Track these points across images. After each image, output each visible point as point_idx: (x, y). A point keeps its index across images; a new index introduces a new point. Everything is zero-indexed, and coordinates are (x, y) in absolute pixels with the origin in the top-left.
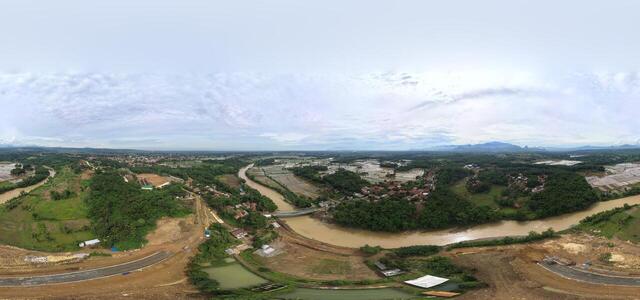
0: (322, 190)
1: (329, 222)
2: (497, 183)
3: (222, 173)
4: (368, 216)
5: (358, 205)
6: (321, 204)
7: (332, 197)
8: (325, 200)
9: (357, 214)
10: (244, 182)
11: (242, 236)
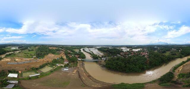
0: (105, 54)
1: (103, 66)
2: (167, 51)
3: (75, 49)
4: (123, 65)
5: (118, 59)
6: (103, 59)
7: (108, 56)
8: (105, 57)
9: (117, 63)
10: (81, 51)
11: (66, 63)
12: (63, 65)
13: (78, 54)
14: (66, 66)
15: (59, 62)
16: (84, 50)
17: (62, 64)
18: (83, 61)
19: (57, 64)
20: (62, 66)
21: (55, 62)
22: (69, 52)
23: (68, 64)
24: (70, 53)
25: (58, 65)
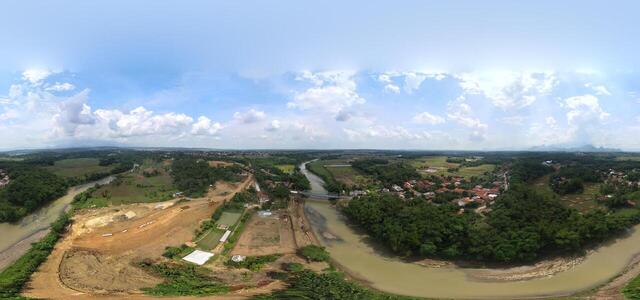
3: (283, 163)
6: (351, 192)
10: (299, 170)
11: (263, 200)
12: (260, 207)
13: (291, 180)
14: (265, 207)
15: (250, 201)
16: (308, 168)
17: (256, 202)
18: (303, 196)
19: (247, 205)
20: (257, 208)
21: (240, 199)
22: (267, 173)
23: (269, 203)
24: (269, 178)
25: (249, 206)
